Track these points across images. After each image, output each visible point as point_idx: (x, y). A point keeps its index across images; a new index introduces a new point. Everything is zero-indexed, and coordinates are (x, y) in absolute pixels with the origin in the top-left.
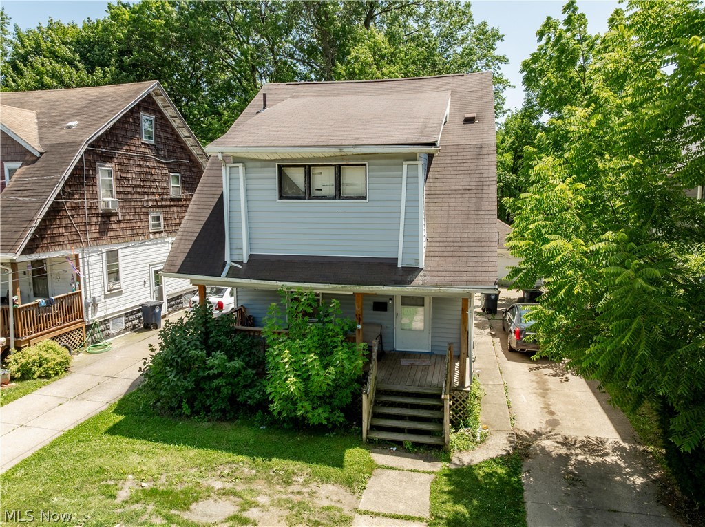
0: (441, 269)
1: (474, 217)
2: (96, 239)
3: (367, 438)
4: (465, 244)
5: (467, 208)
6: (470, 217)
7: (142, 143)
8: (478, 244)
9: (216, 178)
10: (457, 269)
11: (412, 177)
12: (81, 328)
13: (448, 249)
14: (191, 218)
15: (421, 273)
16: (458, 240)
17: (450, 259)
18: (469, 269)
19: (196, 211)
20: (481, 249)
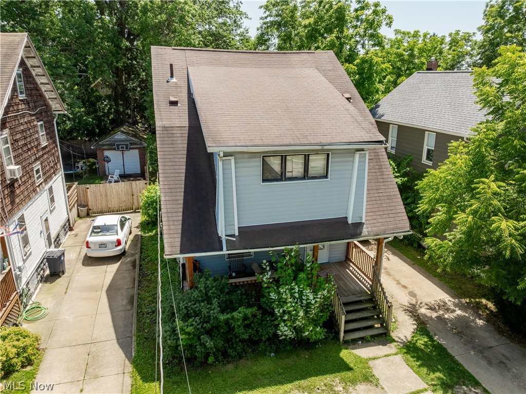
0: (375, 221)
1: (381, 180)
2: (10, 211)
3: (343, 340)
4: (383, 202)
5: (374, 174)
6: (380, 180)
7: (19, 100)
8: (391, 201)
9: (172, 157)
10: (384, 220)
11: (362, 162)
12: (17, 300)
13: (375, 206)
14: (167, 198)
15: (365, 226)
16: (378, 198)
17: (378, 213)
18: (392, 219)
19: (170, 190)
20: (393, 204)
